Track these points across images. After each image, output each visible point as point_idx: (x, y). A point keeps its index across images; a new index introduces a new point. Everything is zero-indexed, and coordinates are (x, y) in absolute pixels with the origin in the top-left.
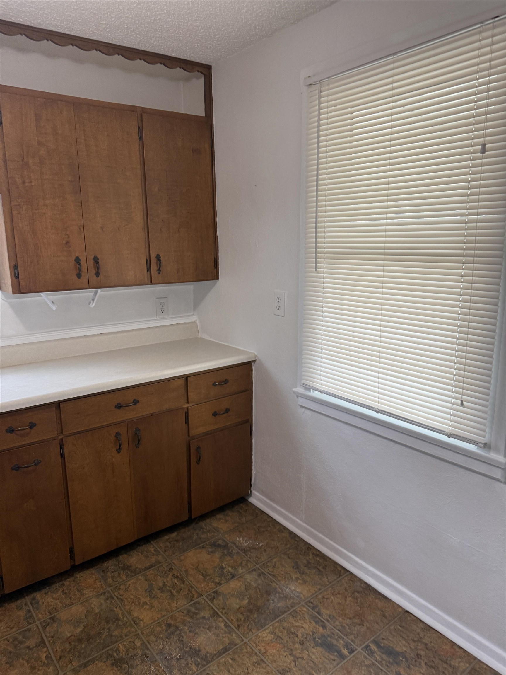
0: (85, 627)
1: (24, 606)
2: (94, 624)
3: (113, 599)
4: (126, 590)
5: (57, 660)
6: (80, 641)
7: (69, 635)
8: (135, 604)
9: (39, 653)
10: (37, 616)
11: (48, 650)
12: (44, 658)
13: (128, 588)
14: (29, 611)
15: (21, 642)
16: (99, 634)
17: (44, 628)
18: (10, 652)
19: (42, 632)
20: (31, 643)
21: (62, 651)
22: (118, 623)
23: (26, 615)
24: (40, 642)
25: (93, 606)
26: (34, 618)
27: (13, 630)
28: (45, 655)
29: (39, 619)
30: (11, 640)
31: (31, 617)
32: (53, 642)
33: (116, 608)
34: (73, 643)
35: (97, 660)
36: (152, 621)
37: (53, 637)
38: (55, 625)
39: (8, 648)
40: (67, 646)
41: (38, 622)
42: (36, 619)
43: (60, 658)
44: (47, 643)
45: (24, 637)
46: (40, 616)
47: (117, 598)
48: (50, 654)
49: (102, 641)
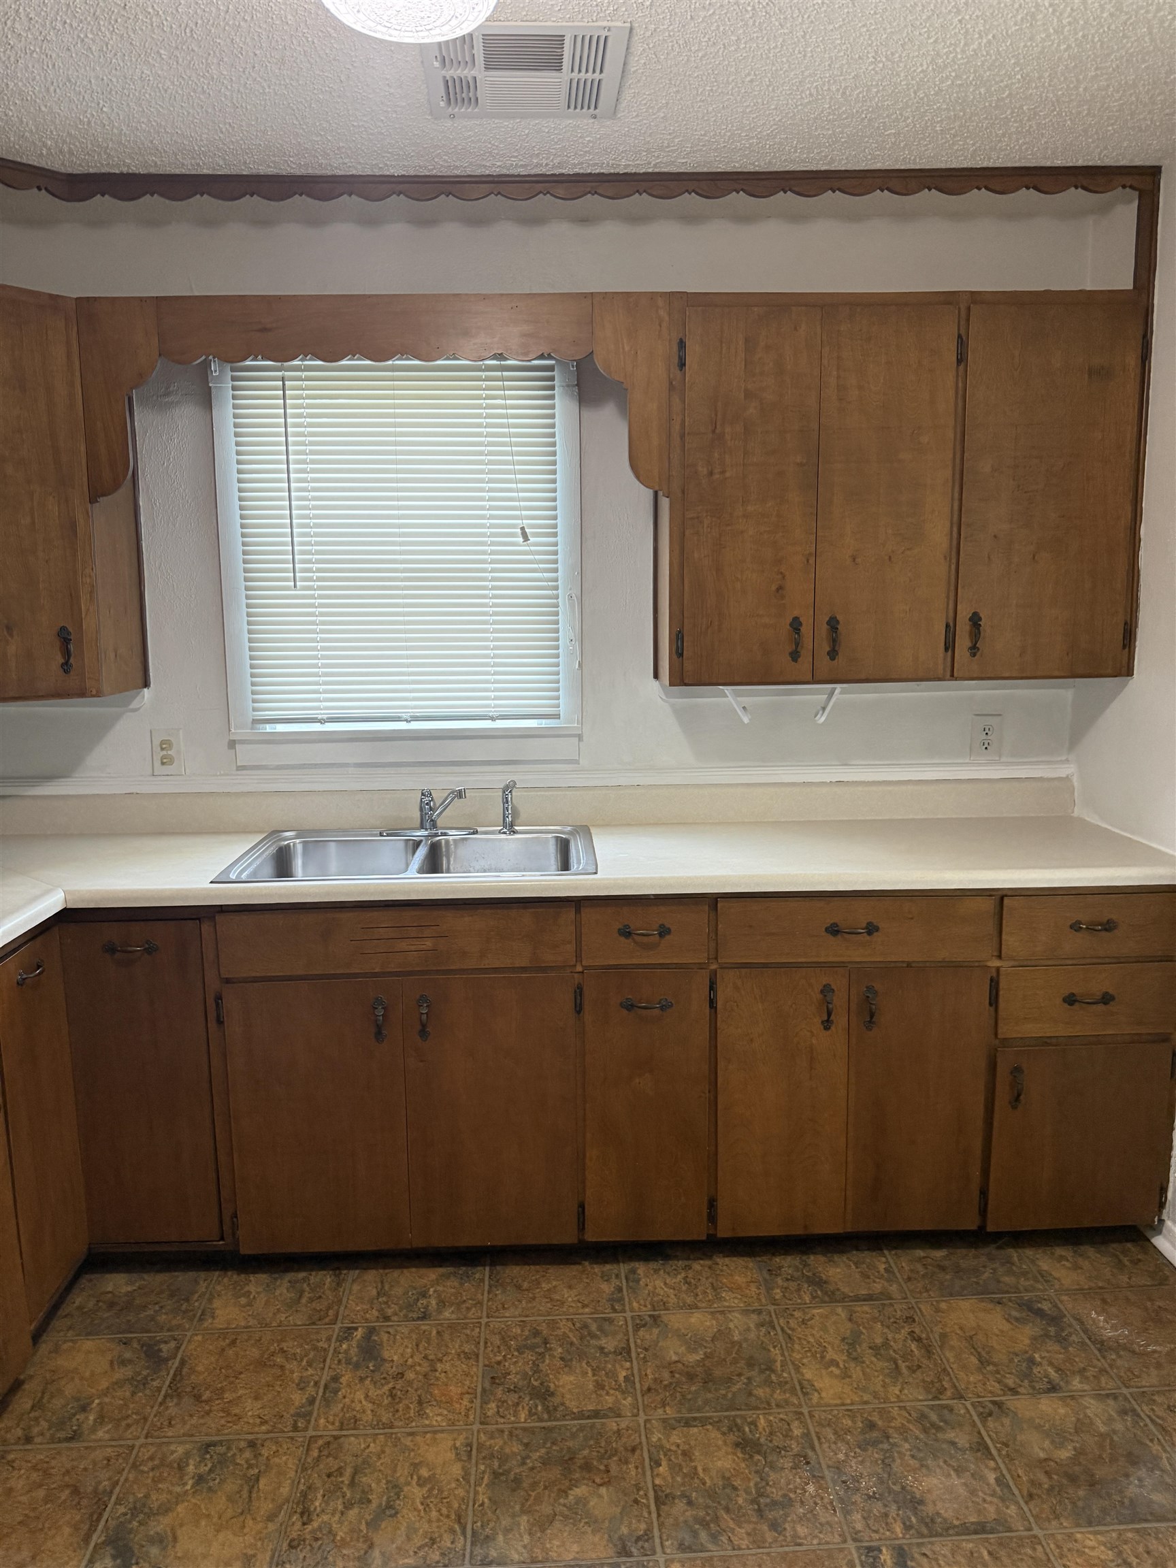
0: (707, 1356)
1: (613, 1276)
2: (724, 1360)
3: (774, 1328)
4: (804, 1322)
5: (642, 1390)
6: (691, 1377)
7: (674, 1358)
8: (814, 1356)
9: (617, 1366)
10: (630, 1303)
11: (632, 1368)
12: (621, 1379)
13: (808, 1320)
14: (620, 1290)
15: (593, 1336)
16: (729, 1380)
17: (637, 1328)
18: (572, 1344)
19: (631, 1333)
20: (610, 1344)
21: (655, 1380)
22: (770, 1376)
23: (613, 1293)
24: (623, 1348)
25: (731, 1325)
26: (624, 1305)
27: (587, 1310)
28: (624, 1374)
29: (632, 1310)
30: (578, 1325)
31: (621, 1300)
32: (644, 1358)
33: (774, 1347)
34: (677, 1376)
35: (710, 1424)
36: (838, 1402)
37: (646, 1349)
38: (656, 1331)
39: (571, 1335)
40: (666, 1375)
41: (629, 1314)
42: (627, 1308)
43: (649, 1390)
44: (634, 1355)
45: (600, 1329)
46: (635, 1304)
47: (782, 1329)
48: (633, 1375)
49: (730, 1395)
